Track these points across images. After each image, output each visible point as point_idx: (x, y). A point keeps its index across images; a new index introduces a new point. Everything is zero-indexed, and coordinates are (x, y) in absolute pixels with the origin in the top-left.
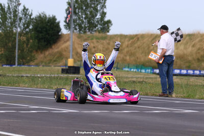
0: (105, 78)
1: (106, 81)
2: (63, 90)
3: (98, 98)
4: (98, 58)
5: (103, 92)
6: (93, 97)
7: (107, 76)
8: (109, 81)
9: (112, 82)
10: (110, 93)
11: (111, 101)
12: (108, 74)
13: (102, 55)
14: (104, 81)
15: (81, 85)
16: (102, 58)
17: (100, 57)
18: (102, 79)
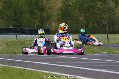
0: (64, 39)
3: (56, 51)
11: (64, 52)
18: (62, 40)
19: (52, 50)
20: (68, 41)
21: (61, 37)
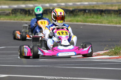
0: (59, 33)
2: (24, 46)
5: (54, 46)
9: (64, 36)
17: (61, 13)
18: (56, 34)
19: (40, 53)
20: (67, 37)
21: (54, 31)
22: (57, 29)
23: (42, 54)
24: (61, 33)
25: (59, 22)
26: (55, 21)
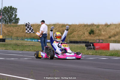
1: (64, 47)
2: (40, 52)
4: (58, 35)
6: (58, 56)
7: (64, 45)
8: (65, 47)
9: (67, 48)
10: (67, 54)
12: (64, 43)
13: (60, 33)
14: (63, 47)
15: (50, 49)
16: (60, 35)
22: (61, 44)
23: (57, 57)
24: (65, 46)
25: (58, 39)
26: (56, 39)
